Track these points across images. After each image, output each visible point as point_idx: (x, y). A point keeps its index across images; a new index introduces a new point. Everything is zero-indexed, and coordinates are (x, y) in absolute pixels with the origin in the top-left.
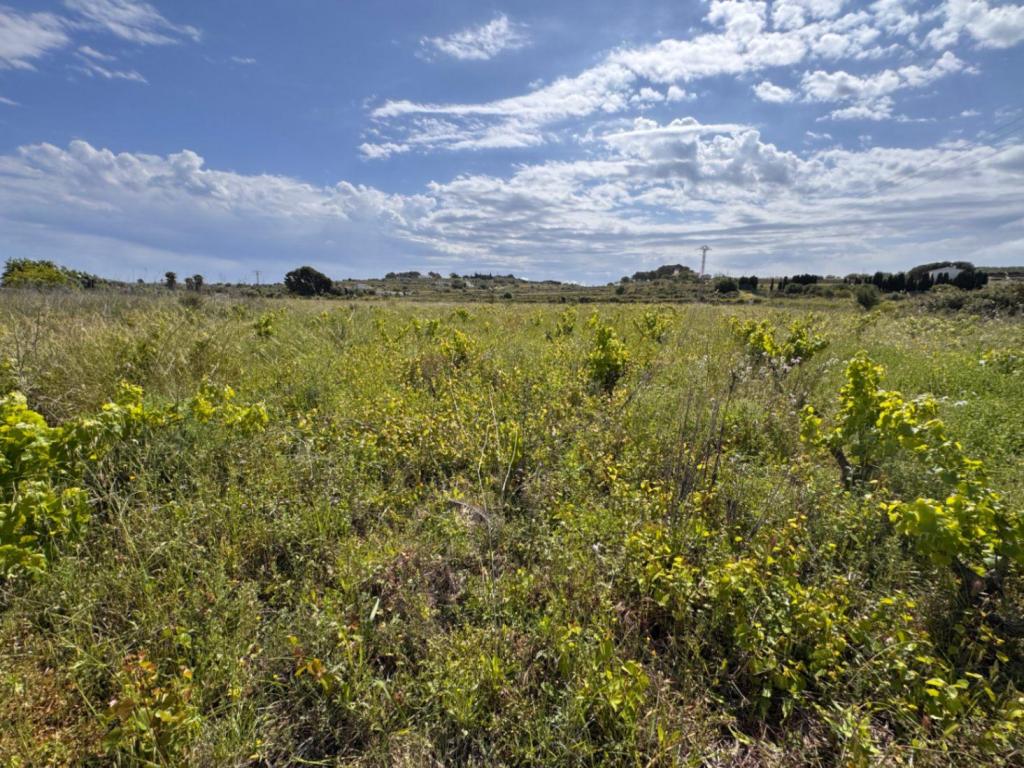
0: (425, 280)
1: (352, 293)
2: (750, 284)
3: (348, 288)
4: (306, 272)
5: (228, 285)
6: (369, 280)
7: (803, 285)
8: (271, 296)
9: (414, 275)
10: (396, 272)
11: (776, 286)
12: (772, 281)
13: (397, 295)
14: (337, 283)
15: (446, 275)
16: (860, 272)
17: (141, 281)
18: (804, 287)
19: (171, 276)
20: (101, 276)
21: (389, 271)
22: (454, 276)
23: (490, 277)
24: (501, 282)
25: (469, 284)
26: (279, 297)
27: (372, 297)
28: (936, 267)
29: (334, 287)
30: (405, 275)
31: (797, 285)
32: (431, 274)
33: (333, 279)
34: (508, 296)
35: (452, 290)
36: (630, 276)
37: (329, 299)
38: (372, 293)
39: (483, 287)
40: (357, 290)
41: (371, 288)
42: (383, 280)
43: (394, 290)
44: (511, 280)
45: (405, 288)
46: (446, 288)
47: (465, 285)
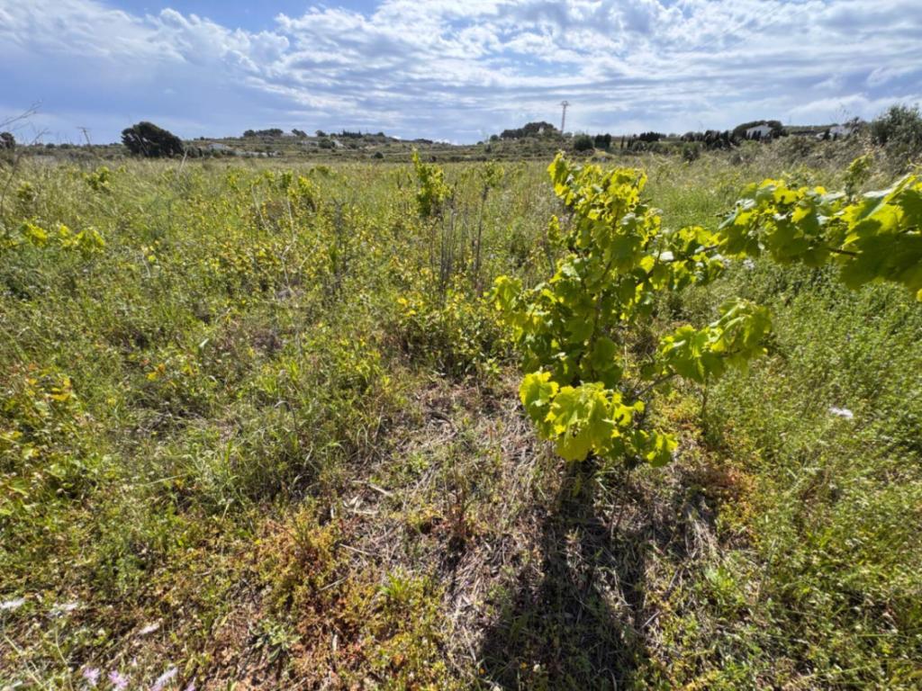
0: (289, 138)
1: (207, 154)
2: (604, 141)
3: (202, 148)
4: (145, 129)
5: (51, 146)
6: (225, 139)
7: (648, 143)
8: (109, 158)
9: (276, 132)
10: (255, 129)
11: (626, 144)
12: (623, 139)
13: (260, 157)
14: (188, 143)
15: (311, 133)
16: (696, 130)
21: (247, 129)
22: (321, 134)
23: (359, 136)
24: (372, 141)
25: (338, 143)
26: (121, 160)
27: (232, 159)
29: (185, 147)
30: (265, 133)
32: (295, 131)
33: (182, 138)
34: (379, 156)
35: (319, 149)
36: (499, 134)
38: (231, 154)
39: (354, 147)
40: (213, 150)
41: (228, 148)
42: (241, 139)
43: (256, 151)
44: (382, 138)
45: (268, 148)
46: (314, 148)
47: (334, 144)
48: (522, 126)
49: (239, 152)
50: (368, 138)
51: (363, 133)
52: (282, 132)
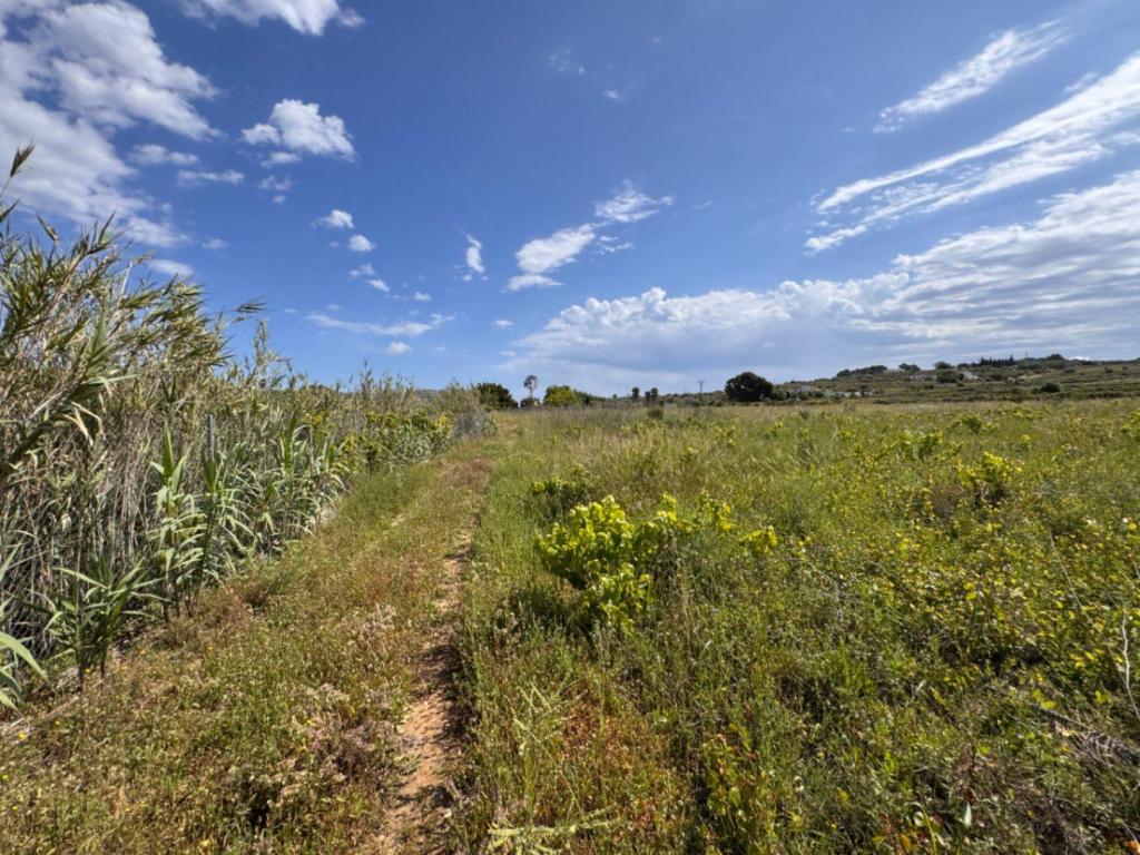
0: (893, 375)
1: (794, 396)
3: (791, 391)
4: (747, 379)
5: (676, 395)
6: (816, 381)
8: (712, 404)
9: (880, 369)
10: (851, 369)
13: (853, 397)
14: (778, 387)
17: (615, 396)
19: (636, 391)
20: (593, 394)
21: (843, 369)
22: (942, 366)
23: (1011, 362)
24: (1032, 368)
25: (968, 375)
26: (719, 405)
27: (819, 401)
29: (774, 391)
30: (864, 371)
32: (904, 366)
34: (1051, 389)
35: (936, 384)
37: (768, 404)
38: (819, 395)
39: (997, 378)
40: (800, 393)
41: (818, 390)
42: (834, 379)
43: (849, 391)
44: (1056, 362)
45: (863, 387)
46: (928, 383)
47: (961, 377)
49: (828, 393)
50: (1027, 364)
51: (1016, 358)
52: (885, 368)
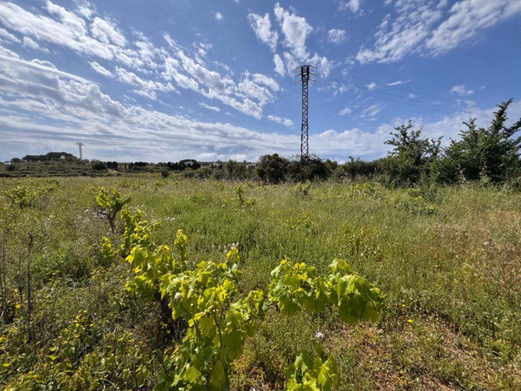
2: (114, 165)
7: (140, 167)
11: (128, 167)
12: (125, 164)
16: (163, 162)
18: (141, 168)
28: (186, 161)
31: (138, 167)
48: (45, 153)
